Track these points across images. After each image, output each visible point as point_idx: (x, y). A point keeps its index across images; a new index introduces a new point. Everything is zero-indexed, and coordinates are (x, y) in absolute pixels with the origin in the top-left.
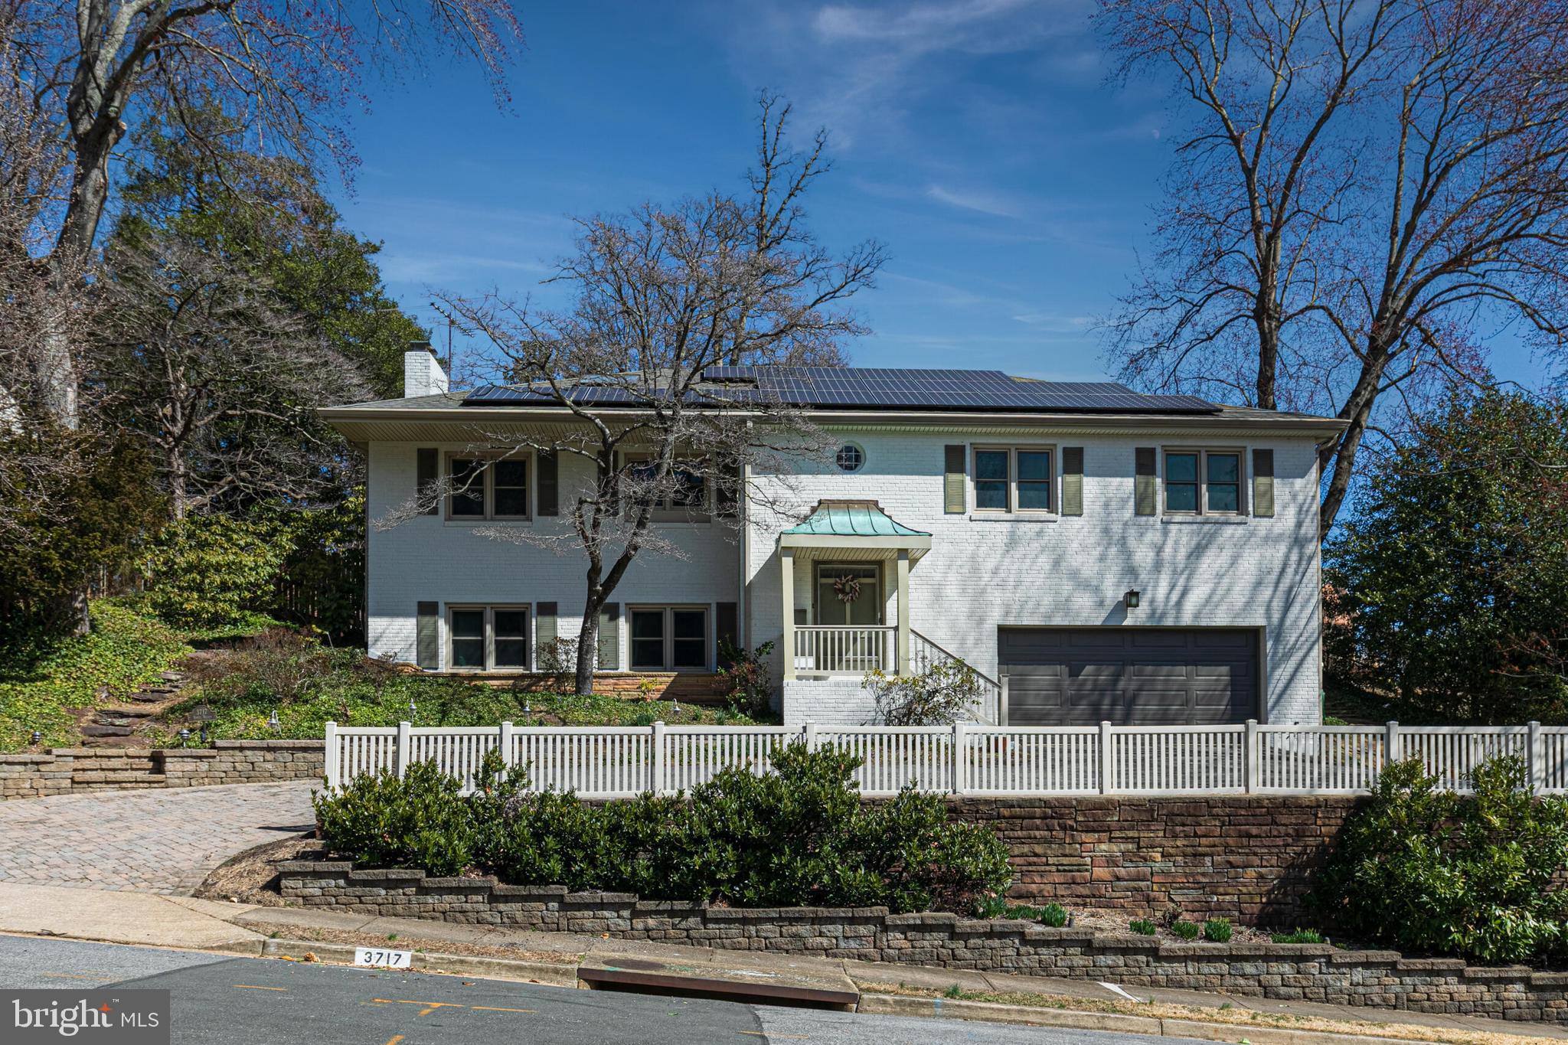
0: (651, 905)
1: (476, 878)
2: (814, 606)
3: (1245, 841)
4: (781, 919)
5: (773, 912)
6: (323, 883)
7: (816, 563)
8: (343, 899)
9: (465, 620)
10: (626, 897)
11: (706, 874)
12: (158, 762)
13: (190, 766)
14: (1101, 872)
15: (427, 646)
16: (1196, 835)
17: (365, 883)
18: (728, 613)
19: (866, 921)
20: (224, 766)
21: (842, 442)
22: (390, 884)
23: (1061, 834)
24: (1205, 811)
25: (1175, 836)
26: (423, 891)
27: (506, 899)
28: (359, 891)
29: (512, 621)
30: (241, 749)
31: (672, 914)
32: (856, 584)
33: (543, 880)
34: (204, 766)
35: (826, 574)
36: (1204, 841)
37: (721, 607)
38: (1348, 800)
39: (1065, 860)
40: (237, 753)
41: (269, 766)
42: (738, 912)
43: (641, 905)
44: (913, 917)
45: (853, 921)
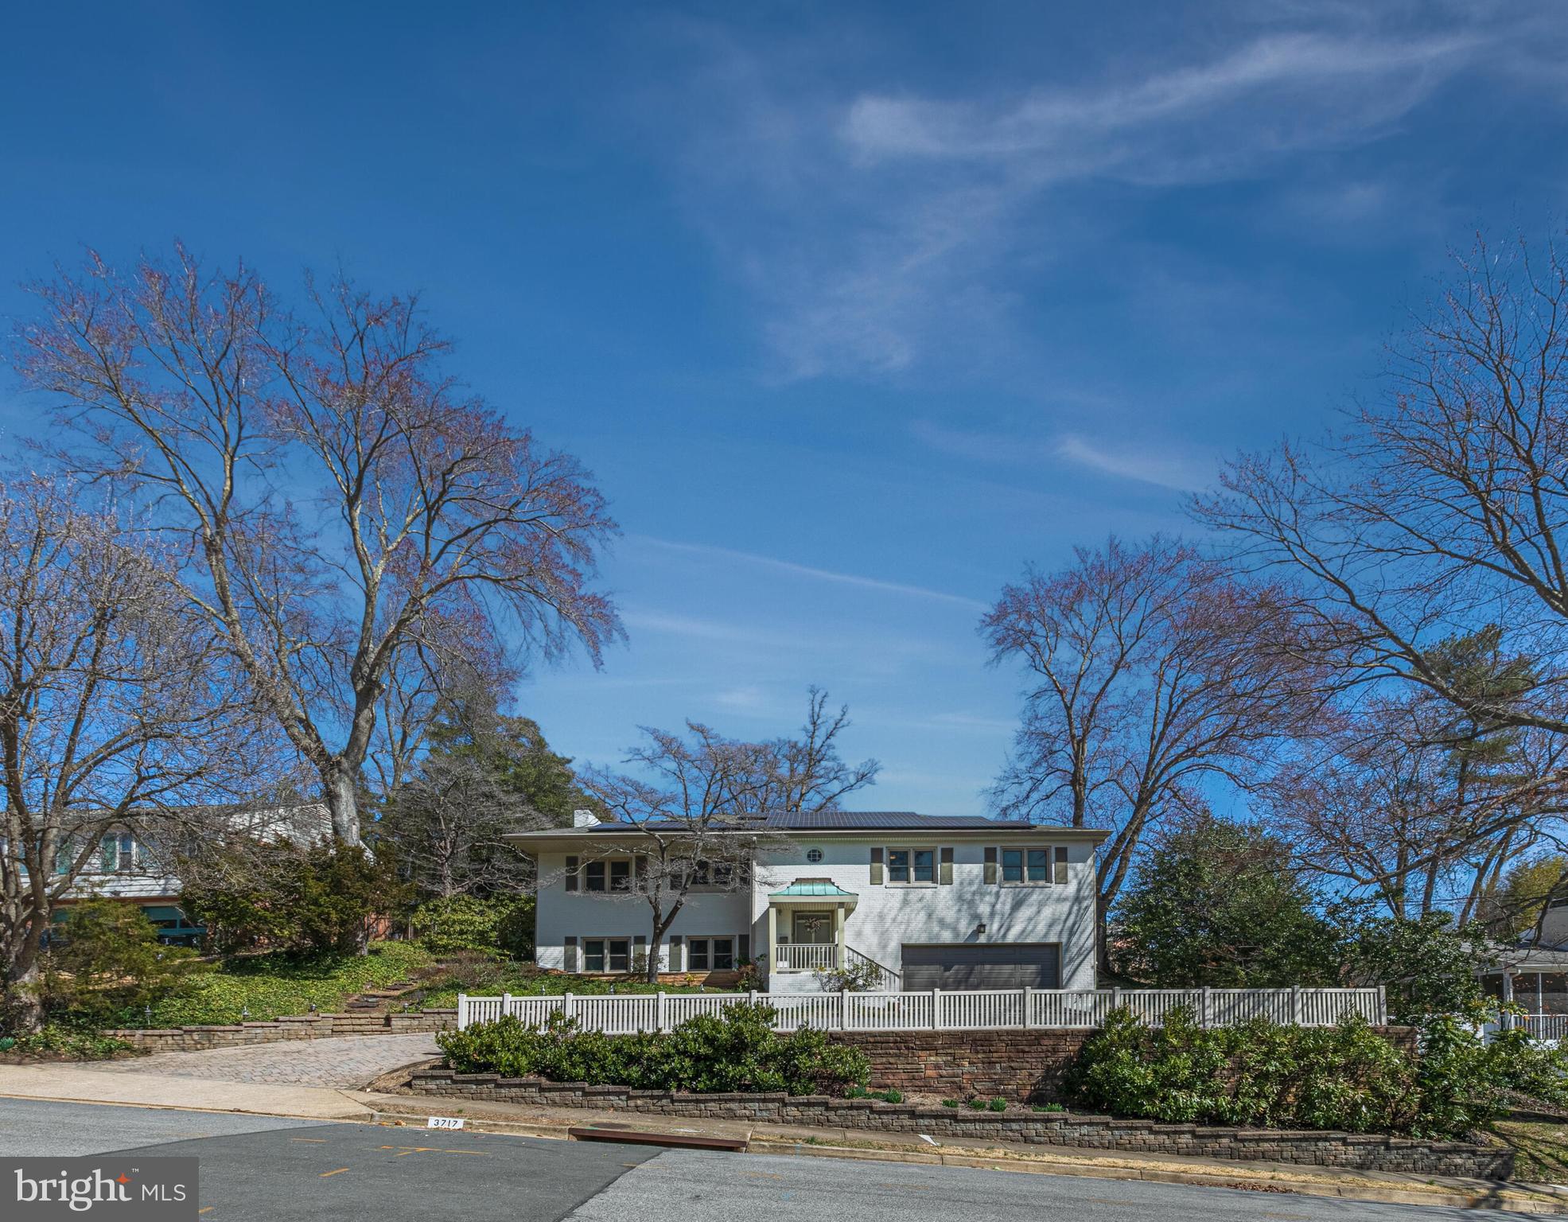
0: (639, 1092)
1: (532, 1078)
2: (793, 935)
3: (1021, 1055)
4: (720, 1100)
5: (715, 1096)
6: (438, 1082)
7: (794, 912)
8: (450, 1091)
9: (593, 947)
10: (623, 1088)
11: (672, 1074)
12: (388, 1021)
13: (407, 1022)
14: (929, 1073)
15: (570, 961)
16: (990, 1052)
17: (463, 1082)
18: (745, 940)
19: (773, 1100)
20: (428, 1023)
21: (810, 847)
22: (478, 1082)
23: (906, 1052)
24: (996, 1038)
25: (977, 1052)
26: (499, 1086)
27: (550, 1090)
28: (460, 1086)
29: (620, 947)
30: (439, 1013)
31: (652, 1097)
32: (818, 923)
33: (572, 1079)
34: (416, 1022)
35: (800, 918)
36: (995, 1055)
37: (740, 936)
38: (1086, 1031)
39: (909, 1067)
40: (436, 1015)
42: (694, 1096)
43: (632, 1093)
44: (803, 1098)
45: (764, 1101)
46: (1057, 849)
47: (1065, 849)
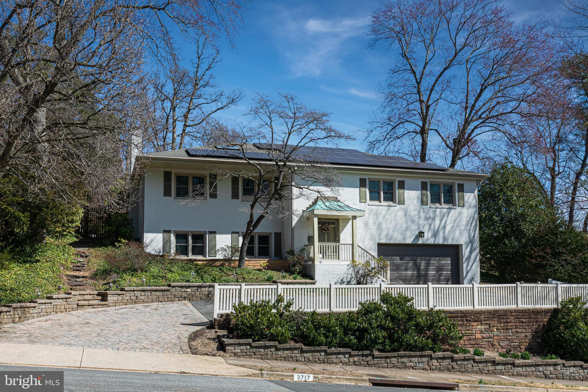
0: (356, 353)
1: (292, 344)
3: (521, 324)
4: (398, 356)
5: (396, 354)
6: (242, 347)
8: (248, 354)
9: (181, 237)
10: (348, 350)
11: (374, 342)
14: (478, 336)
15: (166, 248)
16: (507, 322)
17: (257, 347)
18: (278, 237)
19: (425, 356)
22: (266, 347)
23: (466, 323)
24: (509, 314)
25: (501, 323)
26: (277, 349)
27: (307, 352)
28: (254, 350)
29: (199, 238)
30: (133, 291)
31: (363, 355)
33: (320, 345)
34: (120, 298)
36: (509, 324)
37: (276, 234)
39: (467, 332)
40: (132, 292)
41: (143, 297)
42: (384, 354)
43: (353, 353)
44: (440, 354)
45: (421, 356)
46: (458, 184)
47: (463, 185)
